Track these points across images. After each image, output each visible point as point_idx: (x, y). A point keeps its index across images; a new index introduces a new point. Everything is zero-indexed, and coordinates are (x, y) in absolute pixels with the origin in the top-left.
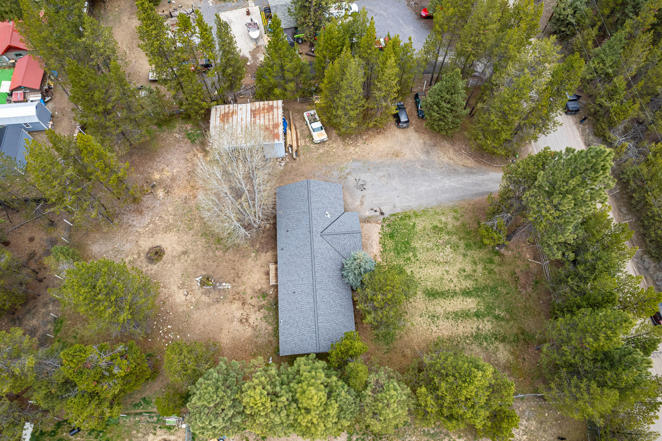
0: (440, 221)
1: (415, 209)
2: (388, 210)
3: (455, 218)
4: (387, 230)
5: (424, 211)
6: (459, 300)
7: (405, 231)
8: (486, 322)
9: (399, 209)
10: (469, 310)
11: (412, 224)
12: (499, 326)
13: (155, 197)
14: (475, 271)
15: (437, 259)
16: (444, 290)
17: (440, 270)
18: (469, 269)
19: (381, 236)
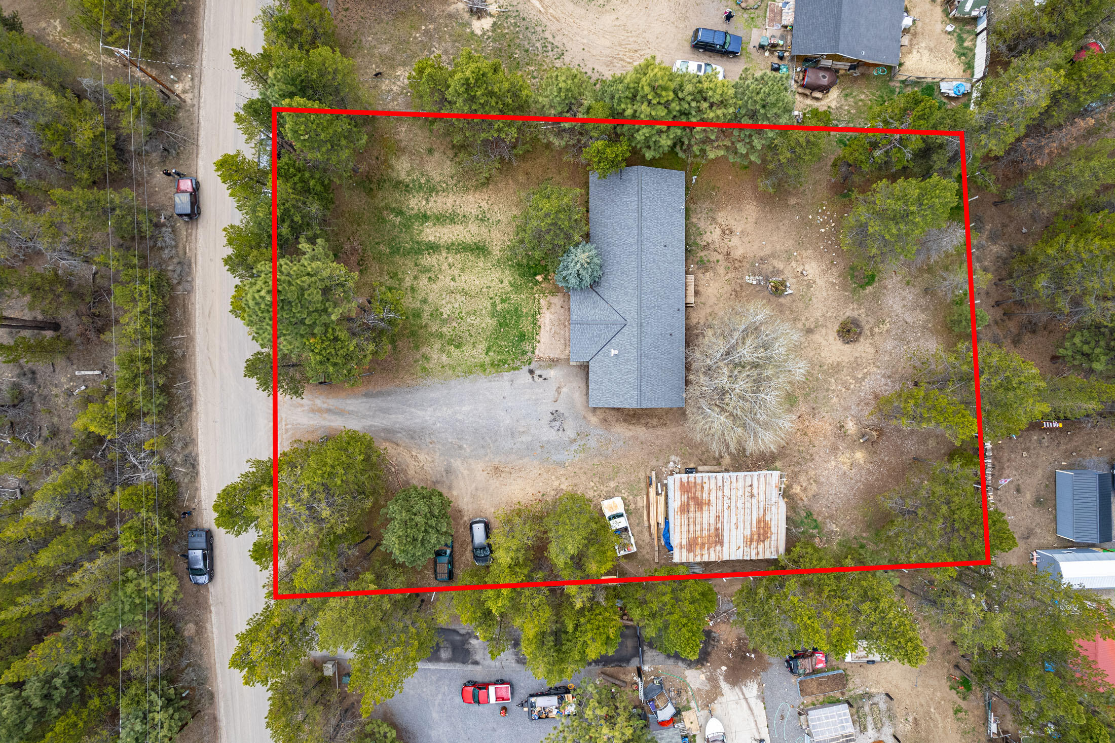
0: (449, 354)
1: (483, 376)
2: (523, 376)
3: (426, 358)
4: (527, 346)
5: (470, 373)
6: (445, 238)
7: (503, 343)
8: (416, 207)
9: (505, 378)
10: (435, 224)
11: (491, 354)
12: (400, 202)
13: (858, 421)
14: (415, 278)
15: (463, 298)
16: (462, 255)
17: (463, 283)
18: (423, 281)
19: (537, 337)
